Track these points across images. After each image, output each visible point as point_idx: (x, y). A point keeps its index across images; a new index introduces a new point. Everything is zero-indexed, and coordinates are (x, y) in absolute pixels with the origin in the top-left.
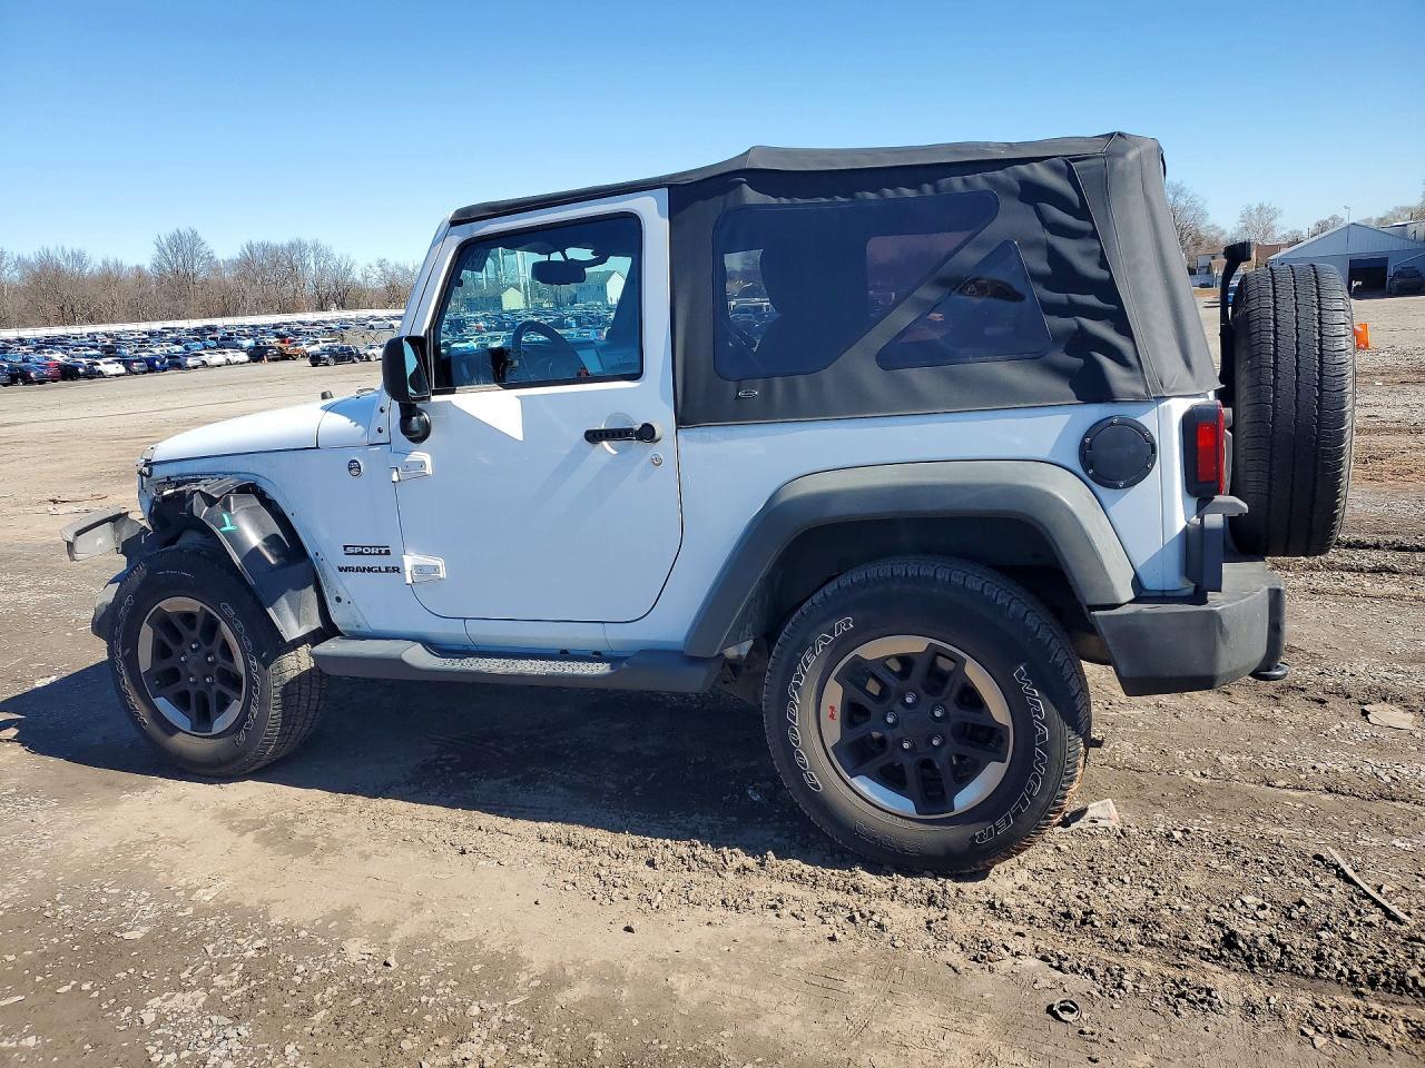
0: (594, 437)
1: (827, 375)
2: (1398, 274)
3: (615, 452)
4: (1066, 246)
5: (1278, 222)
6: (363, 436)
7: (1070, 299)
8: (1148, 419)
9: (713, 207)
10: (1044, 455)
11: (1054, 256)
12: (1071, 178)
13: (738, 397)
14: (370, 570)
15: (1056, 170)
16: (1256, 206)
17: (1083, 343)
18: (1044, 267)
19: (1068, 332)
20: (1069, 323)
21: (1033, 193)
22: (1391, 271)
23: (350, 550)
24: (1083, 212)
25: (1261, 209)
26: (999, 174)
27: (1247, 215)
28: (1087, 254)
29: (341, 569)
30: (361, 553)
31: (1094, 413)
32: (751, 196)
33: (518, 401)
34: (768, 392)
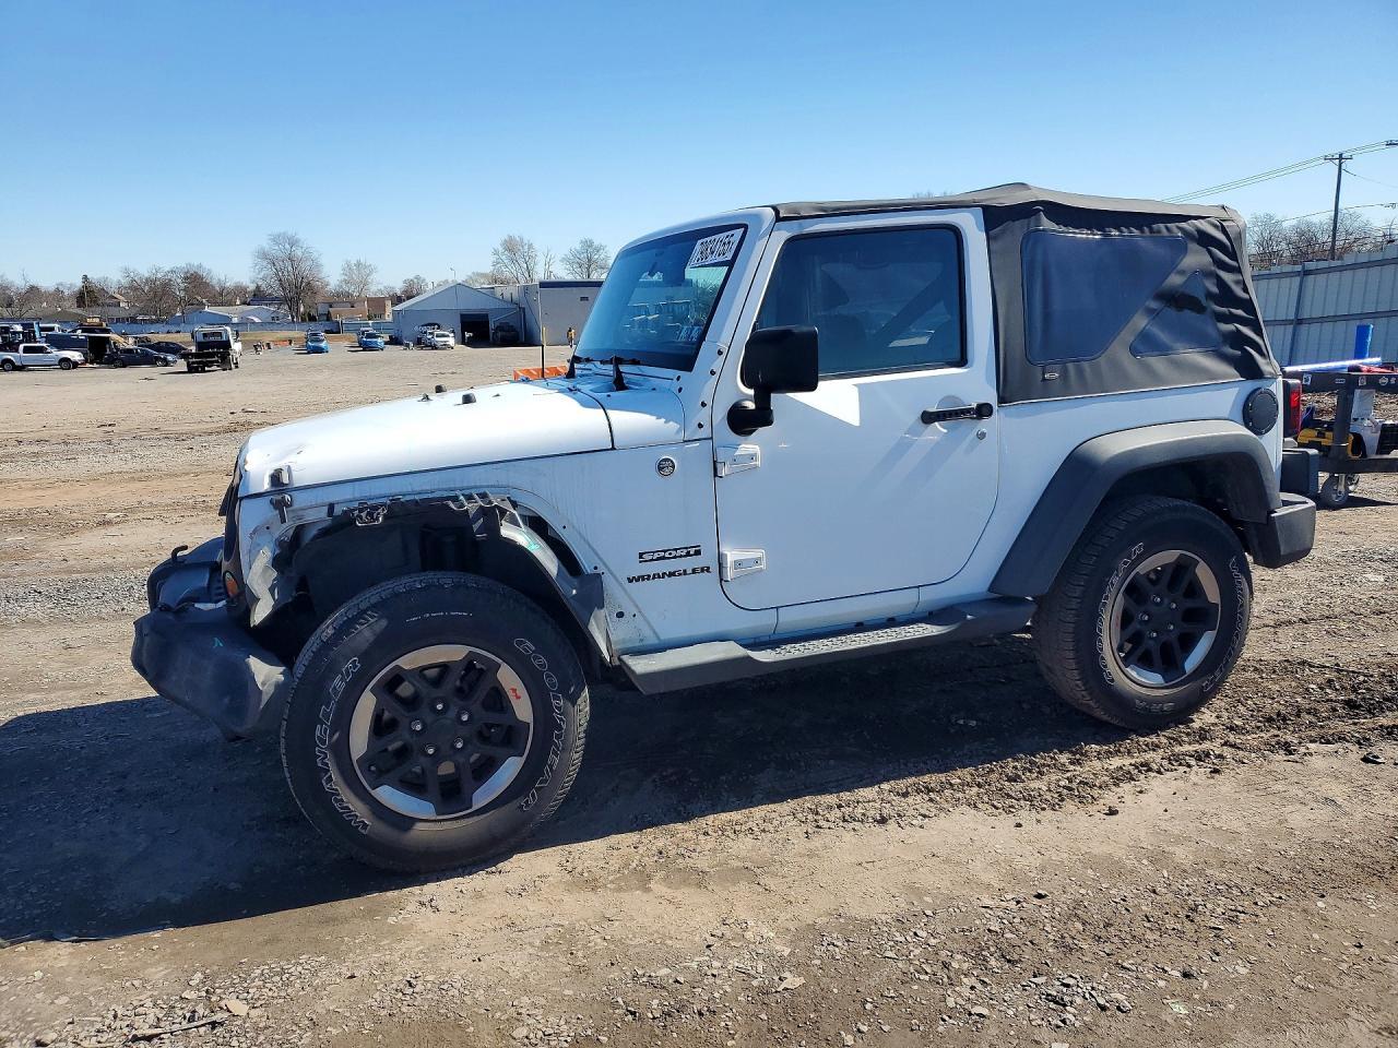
0: (928, 418)
1: (1102, 360)
2: (498, 328)
3: (945, 431)
4: (1227, 277)
5: (374, 277)
6: (678, 432)
7: (1230, 312)
8: (1273, 388)
9: (1018, 228)
10: (1227, 416)
11: (1221, 283)
12: (1224, 230)
13: (1044, 379)
14: (671, 574)
15: (1215, 226)
16: (354, 262)
17: (1238, 340)
18: (1215, 290)
19: (1232, 332)
20: (1230, 327)
21: (1204, 240)
22: (492, 326)
23: (646, 557)
24: (1233, 256)
25: (358, 264)
26: (1183, 225)
27: (348, 268)
28: (1237, 282)
29: (630, 581)
30: (664, 558)
31: (1251, 385)
32: (1047, 224)
33: (856, 389)
34: (1065, 375)
